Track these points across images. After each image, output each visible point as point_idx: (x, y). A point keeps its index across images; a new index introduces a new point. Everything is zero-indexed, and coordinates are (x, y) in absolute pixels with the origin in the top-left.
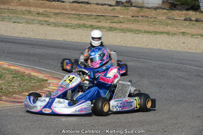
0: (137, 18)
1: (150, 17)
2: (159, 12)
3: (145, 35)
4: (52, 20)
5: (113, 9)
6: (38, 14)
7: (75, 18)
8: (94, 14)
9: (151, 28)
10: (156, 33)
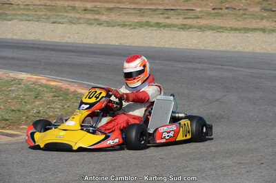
0: (220, 11)
1: (237, 9)
2: (251, 1)
3: (232, 34)
4: (104, 18)
6: (85, 10)
7: (136, 13)
8: (161, 7)
9: (240, 24)
10: (246, 30)
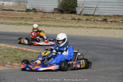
2: (56, 15)
5: (28, 14)
